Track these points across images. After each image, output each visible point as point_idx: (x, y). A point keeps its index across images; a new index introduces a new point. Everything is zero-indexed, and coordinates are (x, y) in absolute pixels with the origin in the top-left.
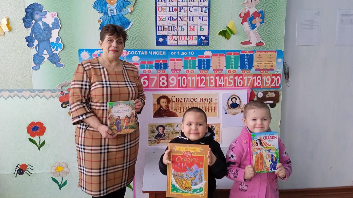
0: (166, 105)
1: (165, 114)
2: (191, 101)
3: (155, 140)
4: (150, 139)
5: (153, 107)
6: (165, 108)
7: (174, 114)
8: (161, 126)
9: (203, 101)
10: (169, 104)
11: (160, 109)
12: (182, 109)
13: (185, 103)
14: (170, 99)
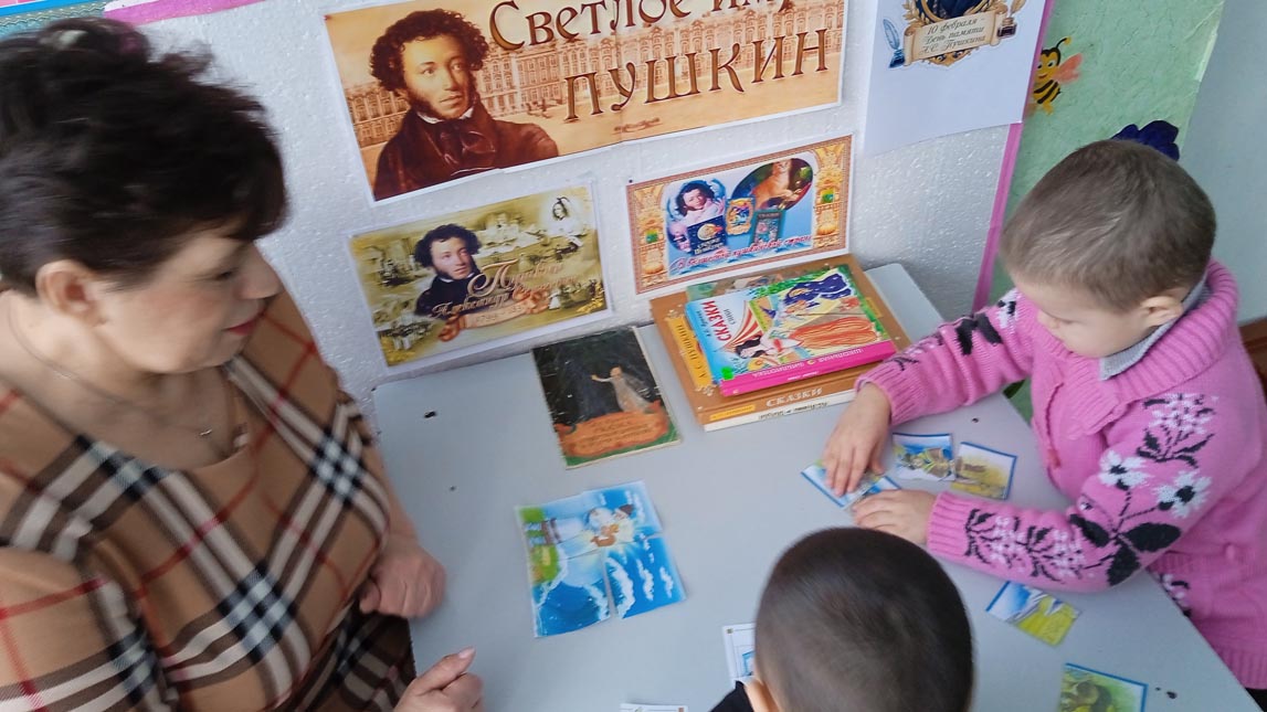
0: (456, 88)
1: (456, 152)
2: (649, 20)
3: (425, 325)
4: (387, 326)
5: (359, 119)
6: (451, 113)
7: (530, 136)
8: (444, 233)
10: (479, 75)
11: (411, 124)
12: (584, 93)
13: (605, 41)
14: (477, 32)
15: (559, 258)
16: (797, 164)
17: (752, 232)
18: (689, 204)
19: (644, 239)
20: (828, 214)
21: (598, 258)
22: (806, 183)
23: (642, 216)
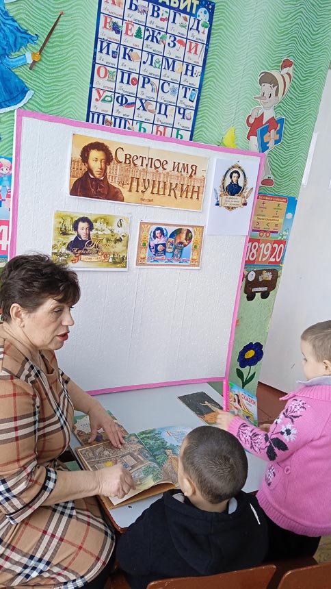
0: (101, 169)
1: (96, 190)
2: (156, 168)
3: (68, 255)
4: (56, 251)
5: (72, 168)
6: (98, 176)
7: (117, 192)
8: (84, 220)
9: (180, 171)
10: (108, 167)
11: (86, 175)
12: (135, 184)
13: (144, 170)
14: (111, 154)
15: (115, 243)
16: (189, 231)
17: (173, 252)
18: (157, 235)
19: (142, 245)
20: (195, 253)
21: (127, 247)
22: (190, 239)
23: (143, 234)
